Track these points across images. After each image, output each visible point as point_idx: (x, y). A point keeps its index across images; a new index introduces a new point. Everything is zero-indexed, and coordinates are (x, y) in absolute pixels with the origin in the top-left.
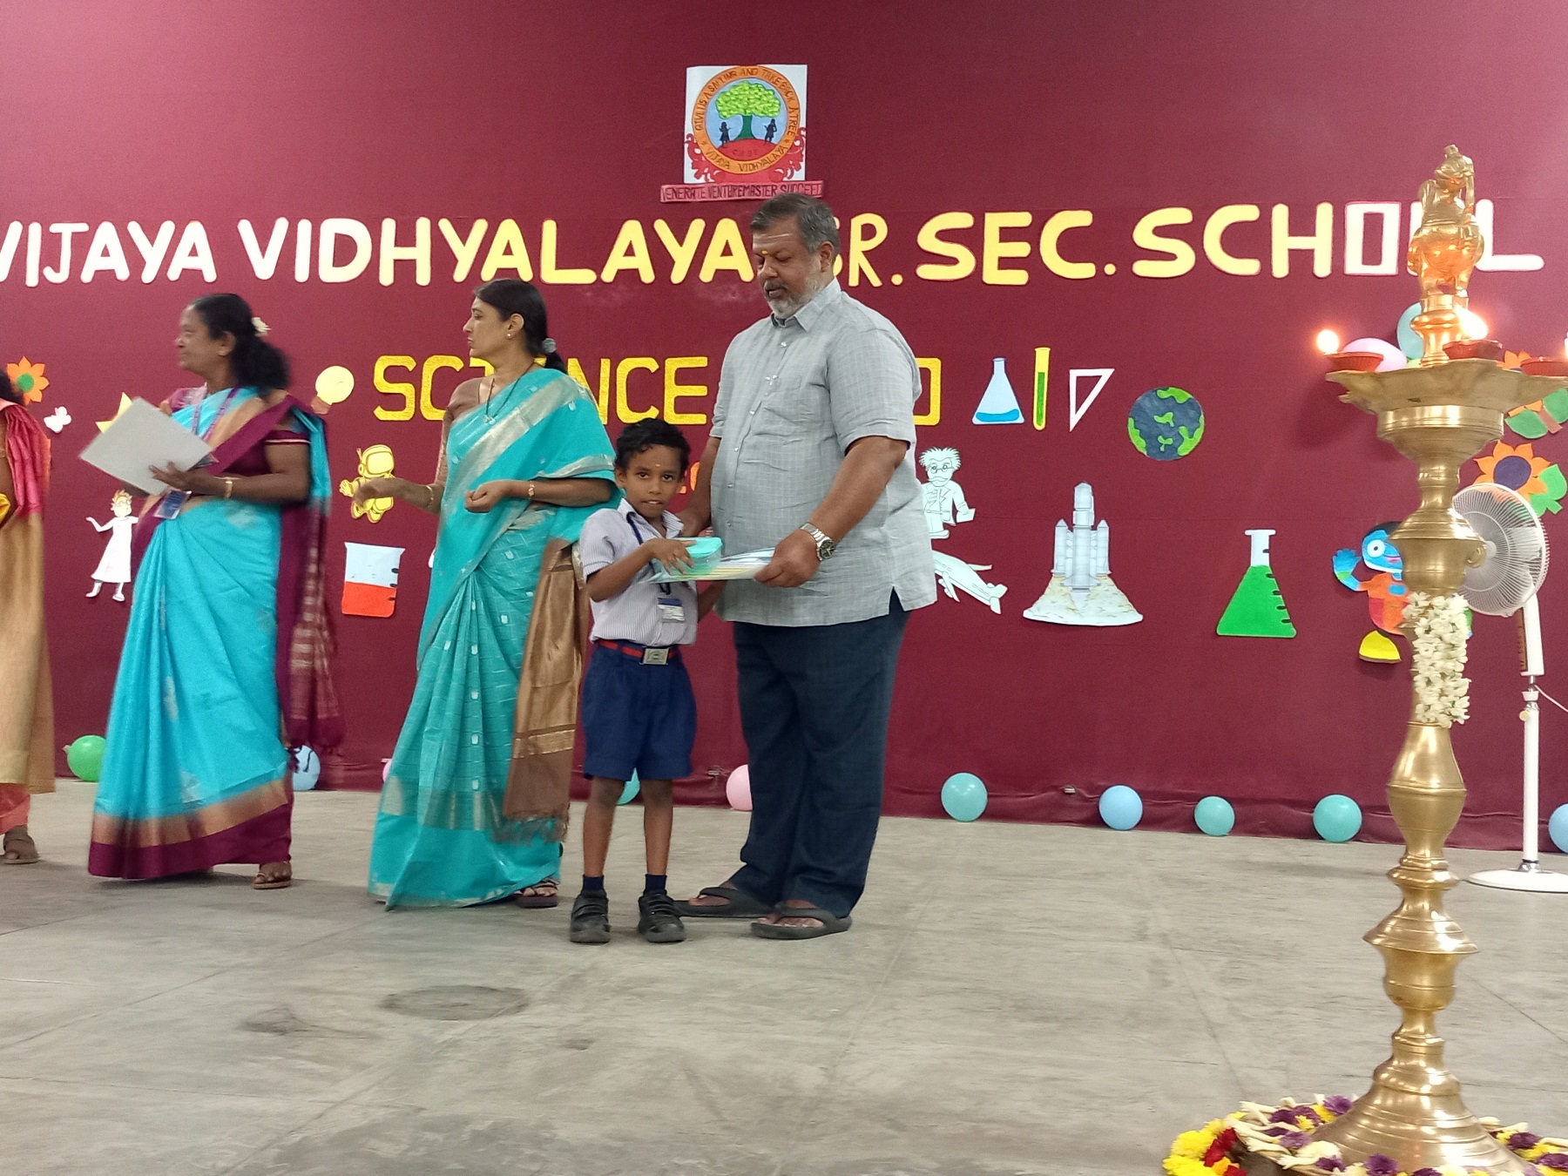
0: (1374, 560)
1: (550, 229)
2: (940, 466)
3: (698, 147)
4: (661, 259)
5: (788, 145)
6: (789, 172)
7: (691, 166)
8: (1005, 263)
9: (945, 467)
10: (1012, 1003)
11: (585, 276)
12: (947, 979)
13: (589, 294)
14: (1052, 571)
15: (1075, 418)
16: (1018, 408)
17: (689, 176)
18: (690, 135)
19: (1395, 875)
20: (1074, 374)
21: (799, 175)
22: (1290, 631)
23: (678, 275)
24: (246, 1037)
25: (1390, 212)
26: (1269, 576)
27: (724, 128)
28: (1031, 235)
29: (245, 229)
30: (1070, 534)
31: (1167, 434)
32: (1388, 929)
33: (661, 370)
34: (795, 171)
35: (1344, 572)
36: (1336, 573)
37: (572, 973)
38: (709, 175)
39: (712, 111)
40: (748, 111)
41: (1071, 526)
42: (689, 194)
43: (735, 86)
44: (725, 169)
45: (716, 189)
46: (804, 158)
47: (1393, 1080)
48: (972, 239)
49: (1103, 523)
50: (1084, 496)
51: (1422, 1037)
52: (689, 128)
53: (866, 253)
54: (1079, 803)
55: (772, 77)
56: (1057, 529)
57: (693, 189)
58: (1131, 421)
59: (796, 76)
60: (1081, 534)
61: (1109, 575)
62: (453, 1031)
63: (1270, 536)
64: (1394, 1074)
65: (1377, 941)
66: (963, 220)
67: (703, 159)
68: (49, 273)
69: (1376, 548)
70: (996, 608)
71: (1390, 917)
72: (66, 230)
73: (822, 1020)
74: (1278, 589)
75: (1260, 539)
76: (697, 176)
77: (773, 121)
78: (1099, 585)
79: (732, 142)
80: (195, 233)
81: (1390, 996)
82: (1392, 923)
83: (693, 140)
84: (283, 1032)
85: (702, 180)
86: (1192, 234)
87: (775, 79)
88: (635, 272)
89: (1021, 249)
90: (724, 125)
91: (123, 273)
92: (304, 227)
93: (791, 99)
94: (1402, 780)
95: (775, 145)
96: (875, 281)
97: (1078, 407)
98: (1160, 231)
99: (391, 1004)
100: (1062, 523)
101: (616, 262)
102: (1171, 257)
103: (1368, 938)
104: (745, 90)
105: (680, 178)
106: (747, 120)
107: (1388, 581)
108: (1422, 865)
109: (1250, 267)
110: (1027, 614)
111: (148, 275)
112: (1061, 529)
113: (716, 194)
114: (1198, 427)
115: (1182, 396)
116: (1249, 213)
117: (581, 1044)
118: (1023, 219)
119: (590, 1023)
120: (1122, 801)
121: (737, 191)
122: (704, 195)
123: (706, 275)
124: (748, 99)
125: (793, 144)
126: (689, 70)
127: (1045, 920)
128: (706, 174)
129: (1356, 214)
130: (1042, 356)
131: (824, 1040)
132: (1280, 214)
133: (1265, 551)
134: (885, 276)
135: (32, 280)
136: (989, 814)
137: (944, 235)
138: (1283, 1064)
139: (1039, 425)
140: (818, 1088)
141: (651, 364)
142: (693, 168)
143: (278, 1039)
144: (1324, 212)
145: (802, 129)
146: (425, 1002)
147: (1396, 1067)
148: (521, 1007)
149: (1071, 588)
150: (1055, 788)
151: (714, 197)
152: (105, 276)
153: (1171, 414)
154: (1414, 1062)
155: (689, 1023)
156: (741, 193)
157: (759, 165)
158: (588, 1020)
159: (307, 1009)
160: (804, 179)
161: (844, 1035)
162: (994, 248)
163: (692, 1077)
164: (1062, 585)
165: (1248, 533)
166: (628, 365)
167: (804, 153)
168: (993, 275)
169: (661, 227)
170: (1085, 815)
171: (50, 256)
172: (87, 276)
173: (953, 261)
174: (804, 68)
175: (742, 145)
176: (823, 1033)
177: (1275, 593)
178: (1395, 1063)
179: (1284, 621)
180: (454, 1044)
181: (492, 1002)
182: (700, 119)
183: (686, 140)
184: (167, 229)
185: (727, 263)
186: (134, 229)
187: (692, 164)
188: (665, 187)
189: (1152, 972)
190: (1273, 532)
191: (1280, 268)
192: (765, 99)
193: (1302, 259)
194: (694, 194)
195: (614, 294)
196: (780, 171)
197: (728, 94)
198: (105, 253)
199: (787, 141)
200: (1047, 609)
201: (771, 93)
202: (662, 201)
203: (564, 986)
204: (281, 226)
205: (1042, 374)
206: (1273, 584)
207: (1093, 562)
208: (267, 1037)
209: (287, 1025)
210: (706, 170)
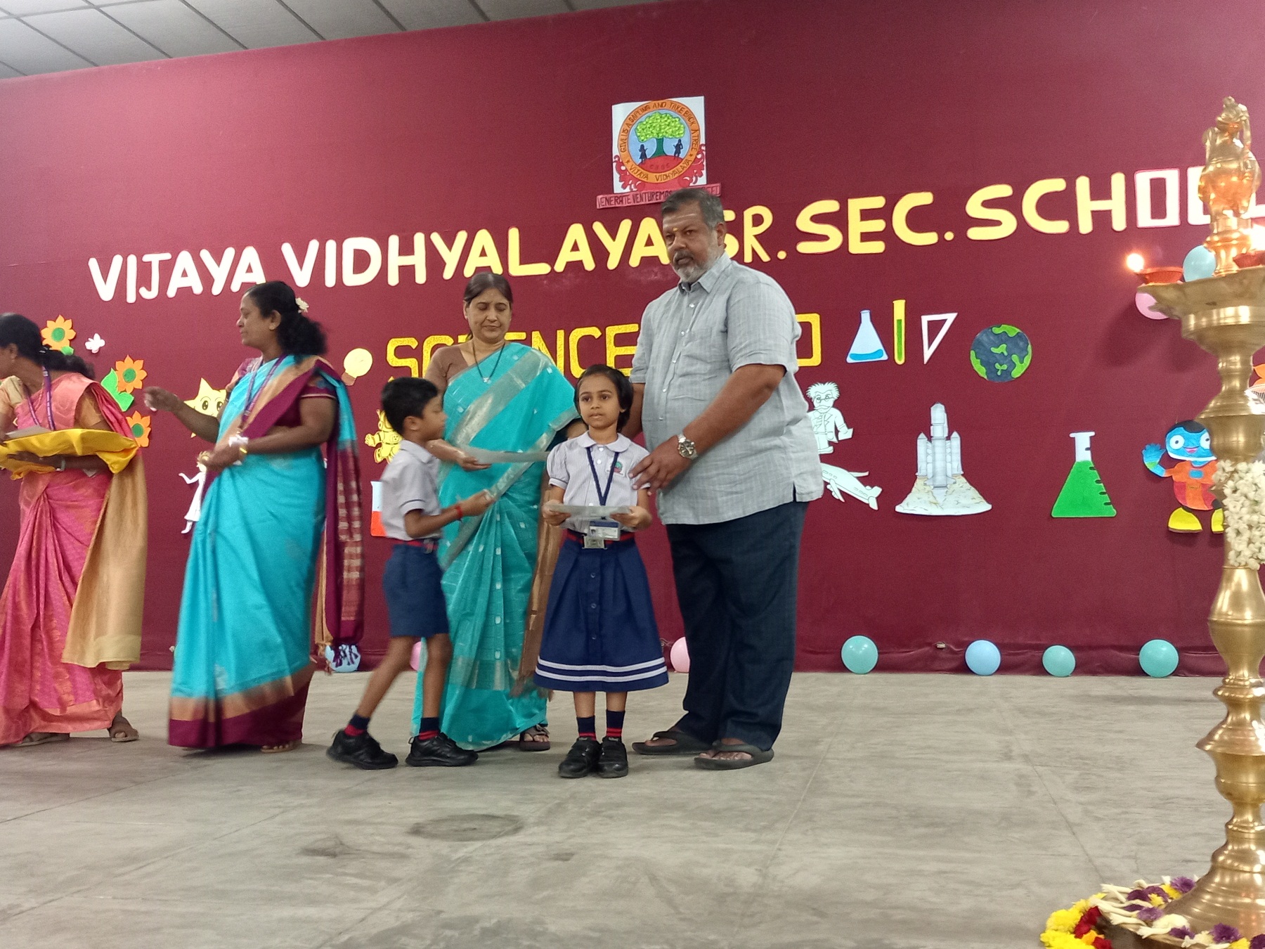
0: (1177, 452)
1: (514, 235)
2: (823, 397)
3: (623, 165)
4: (600, 252)
5: (693, 157)
6: (694, 179)
7: (618, 179)
8: (866, 237)
9: (827, 397)
10: (906, 813)
11: (541, 269)
12: (853, 796)
13: (545, 282)
14: (917, 474)
15: (928, 353)
16: (881, 348)
17: (618, 187)
18: (616, 156)
19: (1220, 693)
20: (925, 319)
21: (702, 181)
22: (1111, 512)
23: (613, 263)
24: (305, 860)
25: (1171, 177)
26: (1091, 468)
27: (642, 149)
28: (885, 213)
29: (287, 250)
30: (929, 444)
31: (1001, 361)
32: (1217, 737)
33: (603, 336)
34: (699, 178)
35: (1152, 462)
36: (1146, 463)
37: (557, 801)
38: (633, 185)
39: (633, 137)
40: (660, 135)
41: (930, 438)
42: (618, 201)
43: (650, 117)
44: (645, 180)
45: (639, 196)
46: (705, 168)
47: (1229, 862)
48: (839, 220)
49: (955, 435)
50: (938, 414)
51: (1252, 825)
52: (616, 151)
53: (757, 237)
54: (949, 656)
55: (678, 108)
56: (918, 441)
57: (620, 197)
58: (973, 353)
59: (696, 105)
60: (939, 444)
61: (963, 475)
62: (465, 850)
63: (1091, 437)
64: (1229, 856)
65: (1208, 747)
66: (831, 206)
67: (628, 174)
68: (144, 293)
69: (1177, 442)
70: (874, 505)
71: (1218, 727)
72: (154, 259)
73: (755, 831)
74: (1099, 479)
75: (1083, 440)
76: (624, 187)
77: (680, 141)
78: (955, 483)
79: (649, 159)
80: (251, 255)
81: (1222, 792)
82: (1220, 732)
83: (619, 160)
84: (334, 855)
85: (628, 190)
86: (1012, 204)
87: (679, 109)
88: (580, 263)
89: (878, 225)
90: (642, 146)
91: (198, 289)
92: (331, 246)
93: (693, 123)
94: (1220, 614)
95: (682, 159)
96: (765, 257)
97: (930, 344)
98: (988, 204)
99: (417, 831)
100: (922, 436)
101: (565, 256)
102: (997, 223)
103: (1200, 745)
104: (657, 119)
105: (610, 189)
106: (660, 142)
107: (1188, 467)
108: (1242, 683)
109: (1061, 227)
110: (899, 509)
111: (217, 289)
112: (922, 441)
113: (639, 200)
114: (1026, 355)
115: (1012, 331)
116: (1058, 185)
117: (564, 857)
118: (878, 202)
119: (572, 840)
120: (983, 652)
121: (655, 196)
122: (629, 201)
123: (634, 261)
124: (660, 126)
125: (696, 157)
126: (613, 107)
127: (929, 747)
128: (631, 185)
129: (1143, 180)
130: (899, 307)
131: (757, 847)
132: (1083, 184)
133: (1087, 449)
134: (772, 252)
135: (131, 298)
136: (880, 668)
137: (818, 219)
138: (1133, 854)
139: (900, 360)
140: (754, 885)
141: (595, 332)
142: (620, 181)
143: (330, 860)
144: (1118, 181)
145: (702, 145)
146: (444, 828)
147: (1233, 850)
148: (517, 830)
149: (932, 487)
150: (929, 644)
151: (638, 202)
152: (185, 292)
153: (1004, 346)
154: (1246, 846)
155: (649, 837)
156: (658, 197)
157: (671, 175)
158: (570, 837)
159: (352, 837)
160: (705, 183)
161: (773, 842)
162: (856, 226)
163: (653, 879)
164: (925, 484)
165: (1072, 435)
166: (577, 334)
167: (705, 163)
168: (857, 247)
169: (599, 228)
170: (954, 664)
171: (144, 278)
172: (171, 292)
173: (824, 238)
174: (701, 99)
175: (657, 160)
176: (756, 842)
177: (1098, 482)
178: (1230, 847)
179: (1106, 504)
180: (466, 860)
181: (495, 826)
182: (624, 143)
183: (614, 160)
184: (229, 253)
185: (650, 252)
186: (205, 255)
187: (620, 178)
188: (600, 197)
189: (1018, 784)
190: (1092, 434)
191: (1086, 226)
192: (673, 124)
193: (1101, 218)
194: (622, 201)
195: (564, 281)
196: (688, 178)
197: (645, 123)
198: (185, 274)
199: (691, 155)
200: (915, 504)
201: (677, 120)
202: (598, 207)
203: (550, 812)
204: (314, 246)
205: (899, 321)
206: (1095, 475)
207: (949, 465)
208: (322, 860)
209: (337, 850)
210: (630, 182)
